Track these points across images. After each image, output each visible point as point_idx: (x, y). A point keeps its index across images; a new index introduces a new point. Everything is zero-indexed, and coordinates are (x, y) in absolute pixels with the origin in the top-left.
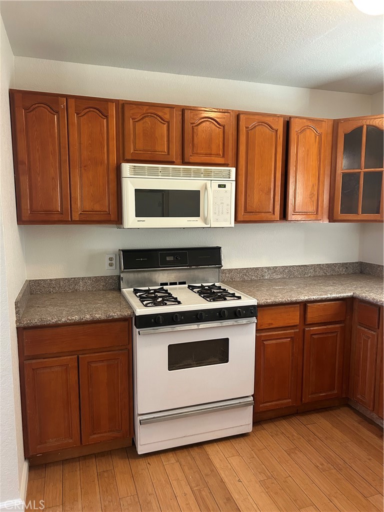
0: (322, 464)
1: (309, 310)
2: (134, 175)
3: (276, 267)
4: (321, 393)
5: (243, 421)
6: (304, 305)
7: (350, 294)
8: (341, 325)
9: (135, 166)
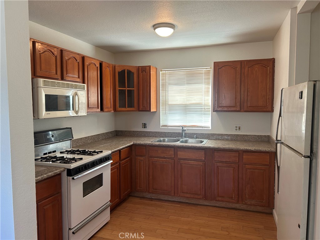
0: (146, 217)
1: (122, 153)
2: (44, 86)
3: (89, 137)
4: (125, 192)
5: (106, 217)
6: (120, 151)
7: (133, 143)
8: (129, 158)
9: (45, 81)
